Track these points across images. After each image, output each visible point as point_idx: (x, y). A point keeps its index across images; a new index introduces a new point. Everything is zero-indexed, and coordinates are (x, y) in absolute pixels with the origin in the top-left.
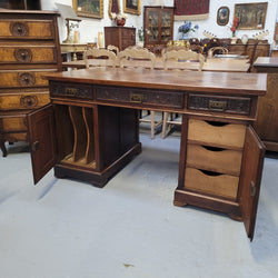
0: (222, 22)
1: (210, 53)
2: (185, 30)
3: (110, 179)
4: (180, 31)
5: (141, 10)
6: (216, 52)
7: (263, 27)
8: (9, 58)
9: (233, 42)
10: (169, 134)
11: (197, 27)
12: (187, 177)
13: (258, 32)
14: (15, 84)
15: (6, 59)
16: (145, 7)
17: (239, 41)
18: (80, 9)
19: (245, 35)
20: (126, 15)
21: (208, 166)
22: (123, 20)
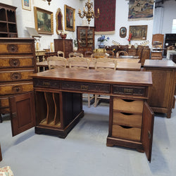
0: (123, 36)
1: (118, 54)
2: (101, 40)
4: (99, 40)
5: (75, 29)
6: (121, 54)
7: (146, 39)
8: (6, 64)
9: (130, 47)
10: (98, 104)
11: (108, 38)
12: (113, 130)
13: (143, 41)
14: (9, 79)
15: (4, 65)
16: (78, 27)
17: (133, 46)
18: (39, 29)
19: (136, 43)
20: (67, 32)
21: (125, 123)
22: (65, 35)
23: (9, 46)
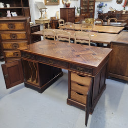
2: (100, 6)
3: (45, 89)
8: (8, 37)
9: (124, 13)
14: (11, 48)
17: (127, 12)
18: (48, 2)
22: (69, 4)
23: (9, 25)
